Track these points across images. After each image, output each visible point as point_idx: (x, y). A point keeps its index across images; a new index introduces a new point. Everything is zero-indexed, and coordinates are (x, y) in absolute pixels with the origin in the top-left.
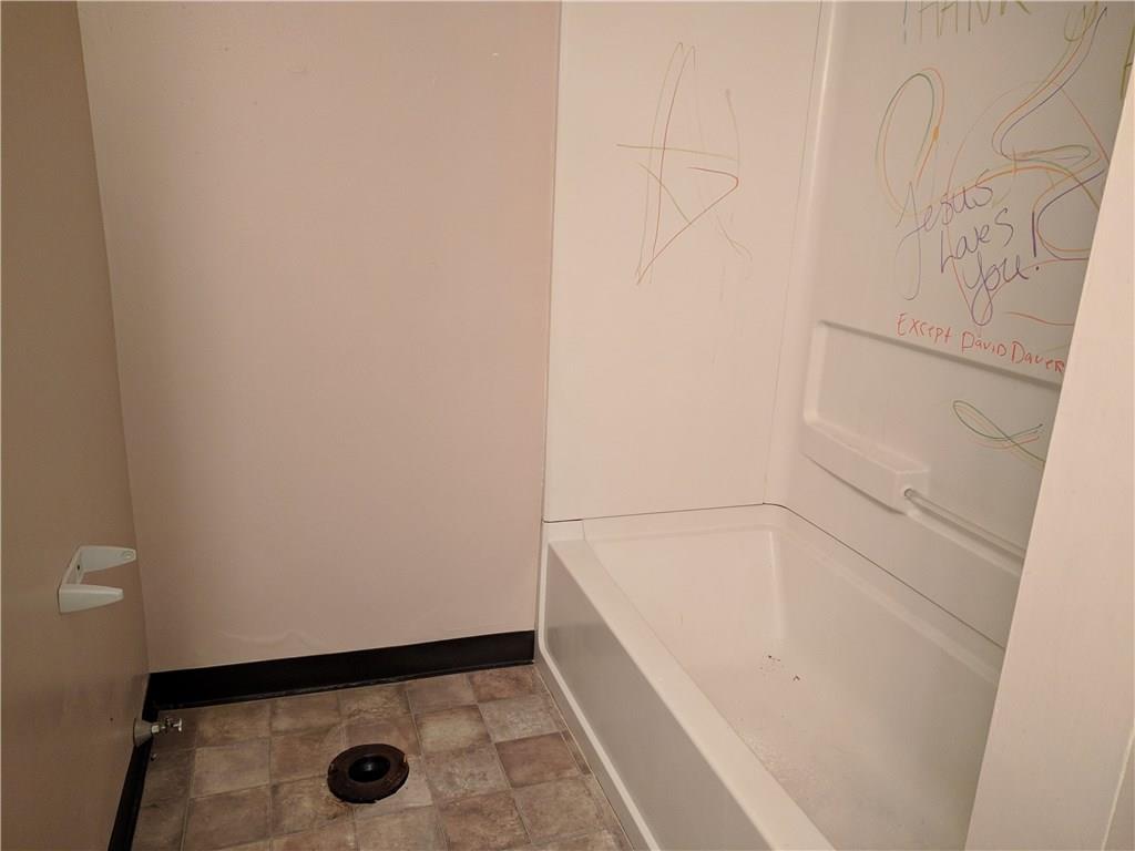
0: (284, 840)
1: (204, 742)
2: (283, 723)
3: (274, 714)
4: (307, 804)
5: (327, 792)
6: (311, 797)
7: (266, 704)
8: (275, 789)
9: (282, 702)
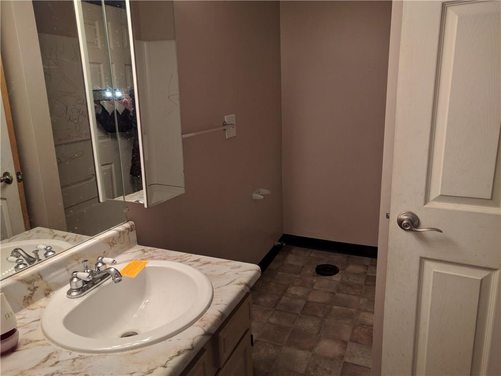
0: (300, 276)
1: (292, 253)
2: (312, 255)
3: (311, 252)
4: (309, 272)
5: (315, 271)
6: (311, 270)
7: (310, 250)
8: (303, 267)
9: (315, 251)
